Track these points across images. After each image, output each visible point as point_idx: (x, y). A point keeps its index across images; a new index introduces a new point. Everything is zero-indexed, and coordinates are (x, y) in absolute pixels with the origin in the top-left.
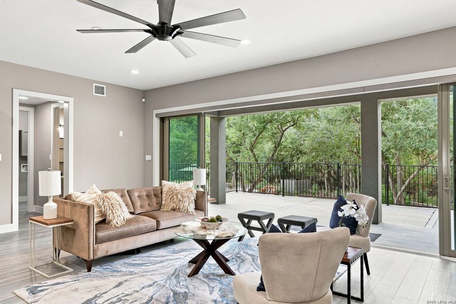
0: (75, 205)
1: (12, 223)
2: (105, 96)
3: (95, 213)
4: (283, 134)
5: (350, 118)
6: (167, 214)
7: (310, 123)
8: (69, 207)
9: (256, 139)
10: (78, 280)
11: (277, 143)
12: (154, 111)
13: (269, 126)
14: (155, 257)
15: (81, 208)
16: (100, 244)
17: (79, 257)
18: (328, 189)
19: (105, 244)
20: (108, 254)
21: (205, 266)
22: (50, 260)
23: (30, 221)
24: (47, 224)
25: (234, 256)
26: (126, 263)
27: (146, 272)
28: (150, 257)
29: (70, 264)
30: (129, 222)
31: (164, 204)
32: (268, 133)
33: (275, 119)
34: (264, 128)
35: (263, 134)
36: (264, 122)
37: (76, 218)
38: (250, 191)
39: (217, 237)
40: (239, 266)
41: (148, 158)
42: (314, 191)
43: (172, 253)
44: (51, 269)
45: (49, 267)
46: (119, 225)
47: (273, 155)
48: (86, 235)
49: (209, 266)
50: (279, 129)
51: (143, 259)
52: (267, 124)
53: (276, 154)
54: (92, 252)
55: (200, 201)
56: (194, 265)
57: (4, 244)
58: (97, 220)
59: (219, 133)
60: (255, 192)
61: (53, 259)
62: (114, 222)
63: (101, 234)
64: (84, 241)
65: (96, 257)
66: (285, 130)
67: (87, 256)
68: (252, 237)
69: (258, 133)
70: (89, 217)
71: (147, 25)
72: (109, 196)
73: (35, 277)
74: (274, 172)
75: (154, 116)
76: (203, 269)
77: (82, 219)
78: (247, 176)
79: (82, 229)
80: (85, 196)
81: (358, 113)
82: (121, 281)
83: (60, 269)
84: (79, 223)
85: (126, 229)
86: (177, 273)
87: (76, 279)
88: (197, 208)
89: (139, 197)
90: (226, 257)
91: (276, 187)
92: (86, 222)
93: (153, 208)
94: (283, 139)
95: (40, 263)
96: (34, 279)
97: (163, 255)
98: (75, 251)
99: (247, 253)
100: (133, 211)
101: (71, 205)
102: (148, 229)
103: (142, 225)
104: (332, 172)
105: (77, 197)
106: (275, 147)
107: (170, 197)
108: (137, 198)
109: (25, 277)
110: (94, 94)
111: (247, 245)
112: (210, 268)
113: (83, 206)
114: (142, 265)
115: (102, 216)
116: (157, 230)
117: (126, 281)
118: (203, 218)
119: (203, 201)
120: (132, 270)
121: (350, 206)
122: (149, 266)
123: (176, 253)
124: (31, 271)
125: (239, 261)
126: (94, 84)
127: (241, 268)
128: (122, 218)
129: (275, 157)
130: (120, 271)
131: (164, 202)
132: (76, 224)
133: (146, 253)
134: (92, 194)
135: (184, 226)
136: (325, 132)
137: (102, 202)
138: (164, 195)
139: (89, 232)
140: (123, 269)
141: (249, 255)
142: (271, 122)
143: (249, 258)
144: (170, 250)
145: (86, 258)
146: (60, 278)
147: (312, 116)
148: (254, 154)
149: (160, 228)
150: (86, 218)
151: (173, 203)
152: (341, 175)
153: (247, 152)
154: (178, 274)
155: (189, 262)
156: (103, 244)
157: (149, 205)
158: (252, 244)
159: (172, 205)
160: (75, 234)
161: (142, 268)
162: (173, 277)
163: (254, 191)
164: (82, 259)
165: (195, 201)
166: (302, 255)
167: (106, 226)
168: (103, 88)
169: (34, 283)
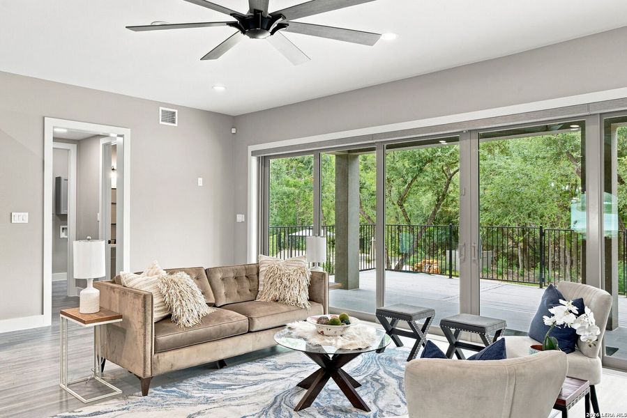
0: (125, 291)
1: (43, 314)
2: (176, 125)
3: (154, 306)
4: (450, 179)
5: (561, 153)
6: (266, 307)
7: (494, 162)
8: (117, 295)
9: (408, 188)
10: (128, 409)
11: (441, 194)
12: (249, 147)
13: (428, 167)
14: (246, 375)
15: (134, 298)
16: (162, 354)
17: (131, 372)
18: (524, 267)
19: (169, 353)
20: (174, 369)
21: (323, 393)
22: (90, 374)
23: (61, 315)
24: (84, 322)
25: (369, 378)
26: (200, 383)
27: (230, 399)
28: (237, 374)
29: (119, 382)
30: (205, 319)
31: (262, 292)
32: (426, 178)
33: (438, 156)
34: (421, 170)
35: (419, 179)
36: (419, 162)
37: (126, 313)
38: (398, 269)
39: (340, 349)
40: (377, 395)
41: (240, 218)
42: (500, 269)
43: (272, 369)
44: (89, 389)
45: (89, 385)
46: (191, 325)
47: (434, 213)
48: (140, 338)
49: (329, 394)
50: (443, 171)
51: (227, 377)
52: (426, 164)
53: (440, 210)
54: (149, 366)
55: (317, 286)
56: (306, 391)
57: (30, 346)
58: (157, 316)
59: (349, 178)
60: (406, 271)
61: (95, 372)
62: (184, 320)
63: (163, 338)
64: (138, 347)
65: (155, 374)
66: (455, 173)
67: (142, 371)
68: (398, 346)
69: (410, 179)
70: (145, 312)
71: (231, 15)
72: (176, 280)
73: (67, 401)
74: (435, 238)
75: (250, 154)
76: (319, 398)
77: (135, 315)
78: (393, 244)
79: (135, 330)
80: (140, 279)
81: (576, 146)
82: (192, 413)
83: (104, 390)
84: (130, 319)
85: (201, 330)
86: (277, 404)
87: (124, 407)
88: (311, 299)
89: (223, 279)
90: (356, 379)
91: (439, 261)
92: (141, 319)
93: (244, 298)
94: (451, 188)
95: (76, 378)
96: (64, 404)
97: (258, 372)
98: (126, 362)
99: (390, 374)
100: (213, 301)
101: (119, 292)
102: (235, 331)
103: (226, 325)
104: (531, 239)
105: (129, 281)
106: (438, 200)
107: (270, 281)
108: (220, 281)
109: (52, 400)
110: (161, 122)
111: (391, 360)
112: (330, 397)
113: (137, 294)
114: (224, 387)
115: (165, 310)
116: (249, 332)
117: (199, 413)
118: (319, 316)
119: (321, 287)
120: (209, 395)
121: (565, 308)
122: (235, 389)
123: (279, 369)
124: (62, 390)
125: (377, 386)
126: (161, 108)
127: (380, 399)
128: (196, 313)
129: (437, 216)
130: (191, 397)
131: (261, 288)
132: (127, 322)
133: (232, 368)
134: (152, 275)
135: (290, 328)
136: (518, 175)
137: (166, 288)
138: (261, 278)
139: (145, 336)
140: (196, 394)
141: (394, 377)
142: (432, 160)
143: (394, 382)
144: (269, 363)
145: (141, 374)
146: (102, 403)
147: (497, 151)
148: (404, 211)
149: (254, 330)
150: (141, 314)
151: (276, 290)
152: (547, 245)
153: (393, 207)
154: (280, 406)
155: (298, 385)
156: (166, 354)
157: (238, 292)
158: (398, 357)
159: (274, 293)
160: (125, 338)
161: (224, 392)
162: (271, 410)
163: (404, 269)
164: (135, 375)
165: (309, 288)
166: (479, 398)
167: (171, 325)
168: (174, 113)
169: (64, 410)
